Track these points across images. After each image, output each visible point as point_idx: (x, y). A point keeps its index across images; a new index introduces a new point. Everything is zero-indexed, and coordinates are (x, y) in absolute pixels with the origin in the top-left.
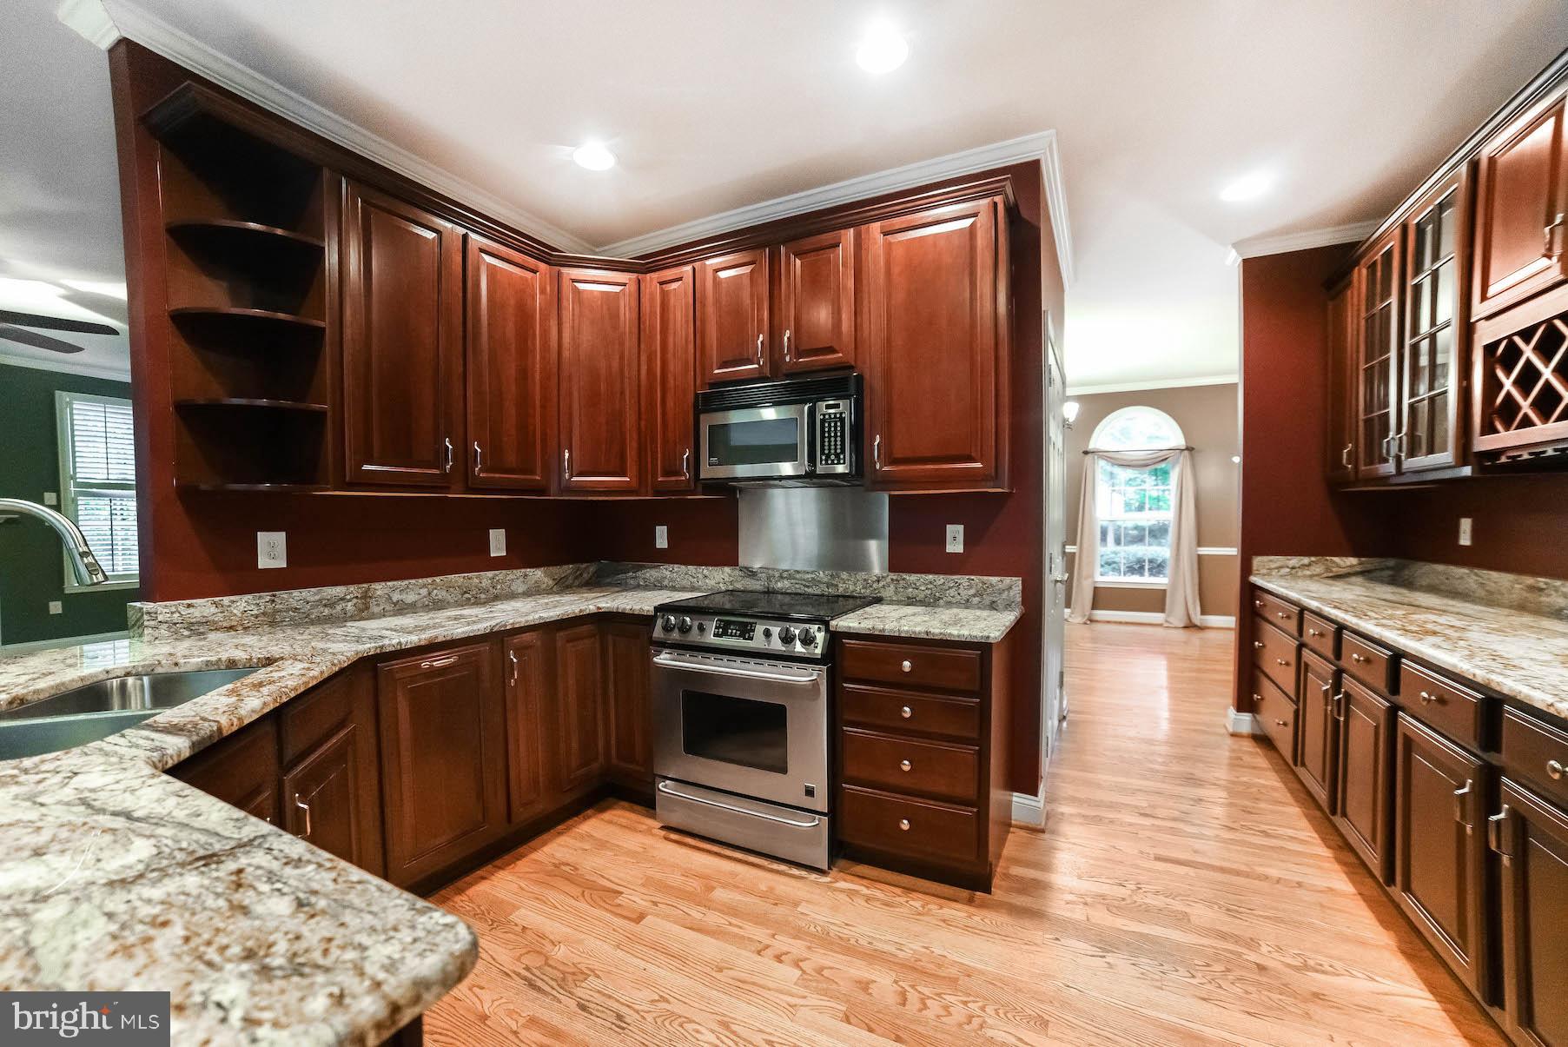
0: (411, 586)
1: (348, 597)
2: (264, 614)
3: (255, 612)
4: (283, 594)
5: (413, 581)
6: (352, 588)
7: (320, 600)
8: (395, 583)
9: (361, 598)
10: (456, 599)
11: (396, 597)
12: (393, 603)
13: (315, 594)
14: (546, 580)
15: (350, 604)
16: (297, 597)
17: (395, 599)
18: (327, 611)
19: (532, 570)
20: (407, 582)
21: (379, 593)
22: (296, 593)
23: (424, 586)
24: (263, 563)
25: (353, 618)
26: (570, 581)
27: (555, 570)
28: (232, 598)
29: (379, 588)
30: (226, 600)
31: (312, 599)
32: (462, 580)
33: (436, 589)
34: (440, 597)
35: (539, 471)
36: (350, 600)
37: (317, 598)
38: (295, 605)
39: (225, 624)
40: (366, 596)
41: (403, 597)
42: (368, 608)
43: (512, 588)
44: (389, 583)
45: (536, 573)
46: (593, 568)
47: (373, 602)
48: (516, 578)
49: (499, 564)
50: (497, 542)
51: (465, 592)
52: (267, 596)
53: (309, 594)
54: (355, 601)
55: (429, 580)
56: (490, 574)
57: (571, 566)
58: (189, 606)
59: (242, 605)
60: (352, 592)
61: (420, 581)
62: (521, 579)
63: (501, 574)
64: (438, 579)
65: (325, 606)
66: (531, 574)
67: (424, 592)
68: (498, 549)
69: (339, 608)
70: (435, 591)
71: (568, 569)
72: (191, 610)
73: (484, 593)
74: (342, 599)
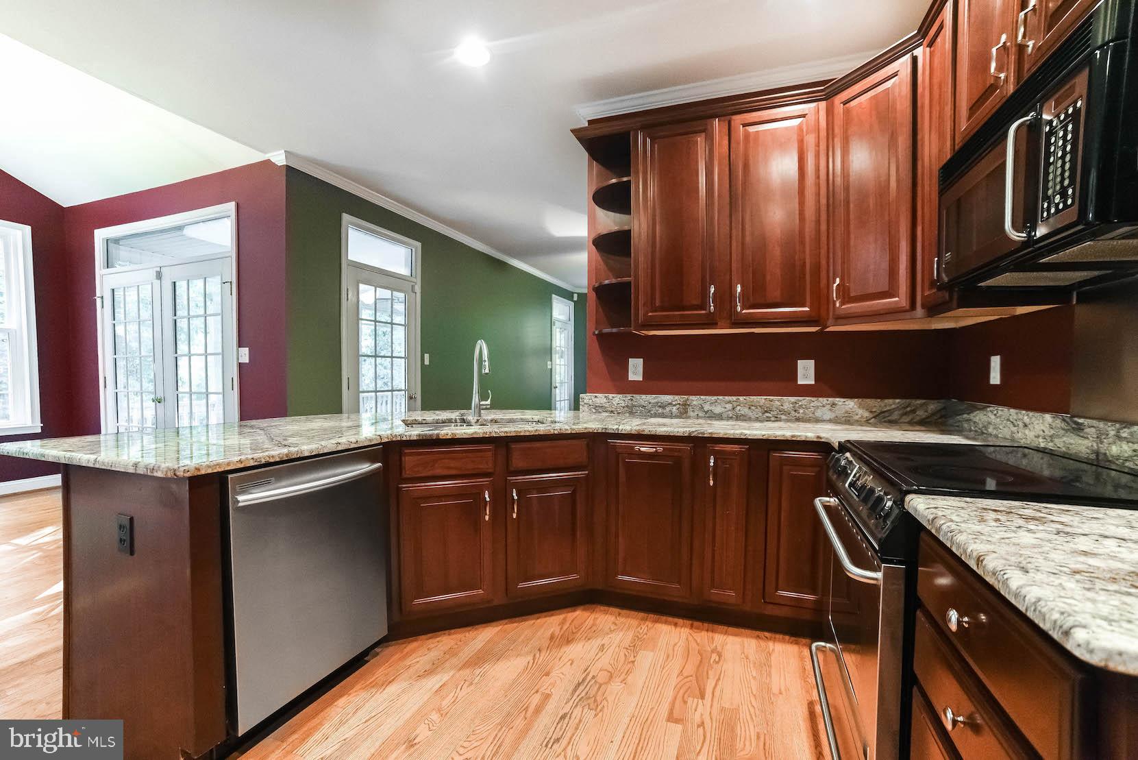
0: (718, 401)
1: (674, 403)
2: (627, 406)
3: (623, 405)
4: (637, 396)
5: (721, 397)
6: (677, 397)
7: (657, 403)
8: (707, 397)
9: (682, 405)
10: (757, 416)
11: (707, 407)
12: (705, 411)
13: (654, 398)
14: (860, 412)
15: (675, 408)
16: (644, 399)
17: (706, 409)
18: (660, 410)
19: (842, 400)
20: (716, 398)
21: (694, 403)
22: (644, 396)
23: (729, 402)
24: (632, 377)
25: (676, 417)
26: (895, 416)
27: (870, 402)
28: (613, 395)
29: (695, 400)
30: (611, 396)
31: (653, 401)
32: (764, 401)
33: (739, 405)
34: (742, 412)
35: (808, 303)
36: (675, 405)
37: (656, 400)
38: (643, 403)
39: (609, 409)
40: (685, 405)
41: (713, 408)
42: (686, 412)
43: (817, 414)
44: (702, 397)
45: (847, 403)
46: (933, 406)
47: (690, 409)
48: (821, 406)
49: (806, 391)
50: (806, 372)
51: (766, 412)
52: (629, 396)
53: (651, 398)
54: (678, 406)
55: (734, 398)
56: (793, 399)
57: (897, 401)
58: (596, 397)
59: (618, 400)
60: (676, 400)
61: (726, 397)
62: (829, 407)
63: (804, 401)
64: (741, 398)
65: (660, 407)
66: (840, 403)
67: (729, 406)
68: (806, 377)
69: (668, 409)
70: (739, 408)
71: (892, 403)
72: (596, 399)
73: (785, 415)
74: (670, 404)
